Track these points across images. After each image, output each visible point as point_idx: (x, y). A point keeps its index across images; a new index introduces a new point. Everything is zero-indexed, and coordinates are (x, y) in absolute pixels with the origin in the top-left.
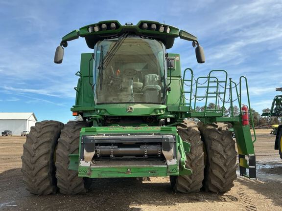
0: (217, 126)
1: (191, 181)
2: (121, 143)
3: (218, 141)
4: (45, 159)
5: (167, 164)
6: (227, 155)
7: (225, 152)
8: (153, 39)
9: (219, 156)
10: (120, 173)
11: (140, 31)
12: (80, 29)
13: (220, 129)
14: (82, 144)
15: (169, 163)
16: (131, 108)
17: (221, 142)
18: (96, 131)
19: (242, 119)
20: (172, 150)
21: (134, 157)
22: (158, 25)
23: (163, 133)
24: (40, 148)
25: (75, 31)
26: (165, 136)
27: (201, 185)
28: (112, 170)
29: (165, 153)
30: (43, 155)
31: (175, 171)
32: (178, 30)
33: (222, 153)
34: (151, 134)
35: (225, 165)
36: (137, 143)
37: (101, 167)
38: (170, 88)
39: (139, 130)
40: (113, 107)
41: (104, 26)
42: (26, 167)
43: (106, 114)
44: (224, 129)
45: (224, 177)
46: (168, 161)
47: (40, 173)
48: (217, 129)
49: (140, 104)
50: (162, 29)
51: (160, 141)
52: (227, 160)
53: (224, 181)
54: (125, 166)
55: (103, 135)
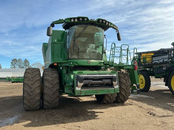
0: (121, 71)
1: (112, 98)
2: (94, 79)
3: (123, 78)
4: (38, 90)
5: (114, 88)
6: (127, 84)
7: (126, 83)
8: (100, 27)
9: (124, 85)
10: (95, 92)
11: (97, 23)
12: (66, 19)
13: (123, 72)
14: (76, 79)
15: (115, 87)
16: (90, 62)
17: (125, 78)
18: (82, 73)
19: (134, 67)
22: (106, 21)
23: (113, 73)
24: (35, 83)
25: (63, 19)
26: (113, 75)
27: (115, 99)
28: (91, 91)
29: (114, 83)
30: (37, 87)
31: (118, 91)
33: (125, 83)
34: (107, 74)
35: (126, 89)
36: (100, 79)
37: (86, 90)
38: (105, 52)
40: (80, 61)
41: (81, 19)
42: (27, 94)
43: (76, 64)
44: (124, 72)
45: (126, 94)
46: (115, 86)
47: (35, 97)
48: (121, 72)
49: (93, 60)
50: (107, 24)
51: (112, 77)
52: (127, 87)
53: (126, 96)
54: (97, 89)
55: (86, 75)
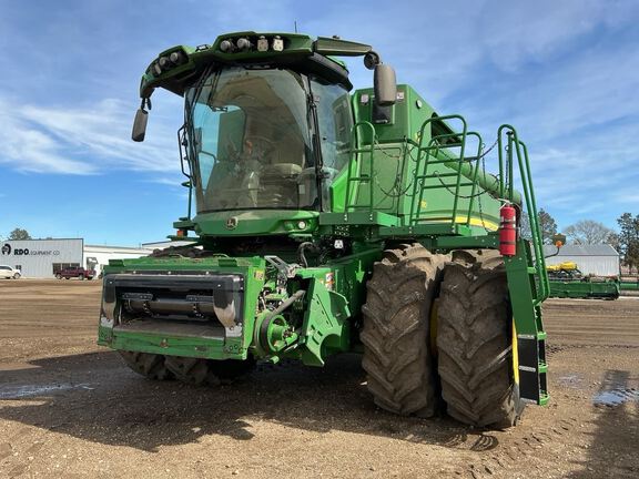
2: (167, 290)
3: (456, 296)
5: (224, 335)
7: (466, 323)
10: (152, 344)
15: (229, 333)
16: (234, 221)
17: (464, 299)
18: (123, 266)
20: (232, 307)
21: (186, 317)
22: (254, 38)
23: (223, 270)
28: (142, 338)
29: (219, 312)
31: (237, 351)
32: (307, 38)
34: (204, 273)
35: (464, 356)
37: (126, 331)
39: (197, 264)
46: (226, 329)
50: (263, 46)
52: (469, 346)
55: (132, 272)
